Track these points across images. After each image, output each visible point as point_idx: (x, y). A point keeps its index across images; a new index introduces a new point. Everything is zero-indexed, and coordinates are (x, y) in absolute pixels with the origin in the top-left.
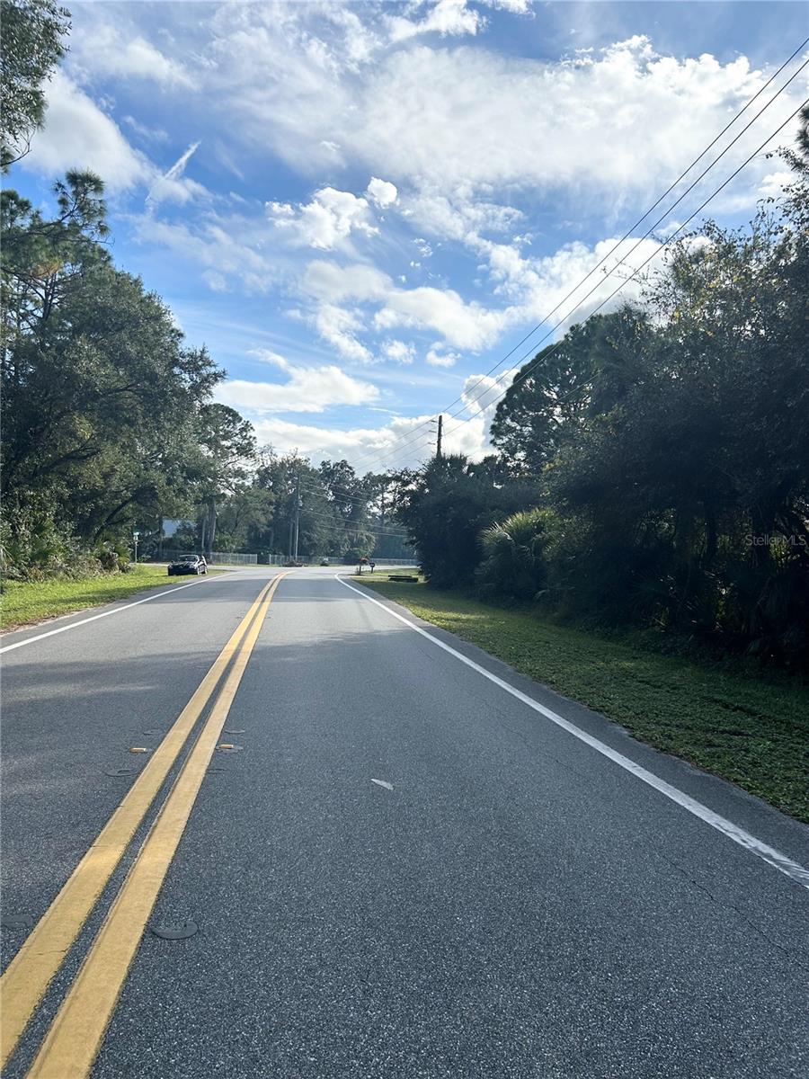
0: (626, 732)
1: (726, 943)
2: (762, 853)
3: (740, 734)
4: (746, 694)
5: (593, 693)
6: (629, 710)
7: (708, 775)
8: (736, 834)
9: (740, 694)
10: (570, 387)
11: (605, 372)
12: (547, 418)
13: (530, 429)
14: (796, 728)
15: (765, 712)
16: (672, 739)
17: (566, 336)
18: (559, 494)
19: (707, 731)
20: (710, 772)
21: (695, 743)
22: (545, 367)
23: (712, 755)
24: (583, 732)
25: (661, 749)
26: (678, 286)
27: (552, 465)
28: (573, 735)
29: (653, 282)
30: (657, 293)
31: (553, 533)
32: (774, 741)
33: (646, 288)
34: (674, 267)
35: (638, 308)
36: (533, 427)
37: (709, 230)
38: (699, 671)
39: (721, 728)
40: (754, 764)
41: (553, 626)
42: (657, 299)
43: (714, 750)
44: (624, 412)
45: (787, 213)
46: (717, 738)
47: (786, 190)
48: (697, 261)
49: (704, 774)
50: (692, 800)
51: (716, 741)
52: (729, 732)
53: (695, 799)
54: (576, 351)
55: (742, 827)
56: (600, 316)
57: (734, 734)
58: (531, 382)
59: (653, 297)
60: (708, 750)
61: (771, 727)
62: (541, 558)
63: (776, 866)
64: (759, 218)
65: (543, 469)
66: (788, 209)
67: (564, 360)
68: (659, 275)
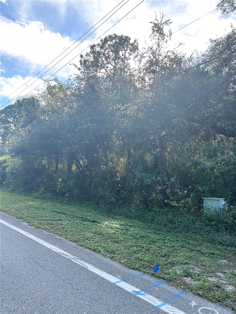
0: (27, 224)
1: (48, 282)
2: (61, 253)
3: (61, 220)
4: (64, 209)
5: (19, 213)
6: (29, 217)
7: (50, 233)
8: (55, 249)
9: (62, 209)
10: (17, 118)
11: (26, 115)
12: (9, 127)
13: (3, 130)
14: (75, 217)
15: (68, 213)
16: (41, 224)
17: (16, 103)
18: (11, 151)
19: (51, 220)
20: (50, 232)
21: (48, 224)
22: (8, 111)
23: (51, 228)
24: (13, 226)
25: (37, 228)
26: (48, 94)
27: (9, 142)
28: (9, 227)
29: (41, 92)
30: (42, 95)
31: (9, 163)
32: (69, 221)
33: (39, 93)
34: (47, 88)
35: (37, 98)
36: (4, 129)
37: (56, 80)
38: (52, 203)
39: (55, 219)
40: (63, 228)
41: (8, 193)
42: (42, 96)
43: (52, 226)
44: (31, 128)
45: (75, 80)
46: (54, 222)
47: (75, 74)
48: (54, 88)
49: (49, 233)
50: (44, 242)
51: (54, 223)
52: (57, 220)
53: (45, 241)
54: (18, 108)
55: (57, 247)
56: (26, 99)
57: (59, 220)
58: (4, 116)
59: (41, 96)
60: (51, 226)
61: (69, 217)
62: (5, 171)
63: (65, 256)
64: (69, 80)
65: (6, 143)
66: (75, 79)
67: (15, 110)
68: (43, 90)
